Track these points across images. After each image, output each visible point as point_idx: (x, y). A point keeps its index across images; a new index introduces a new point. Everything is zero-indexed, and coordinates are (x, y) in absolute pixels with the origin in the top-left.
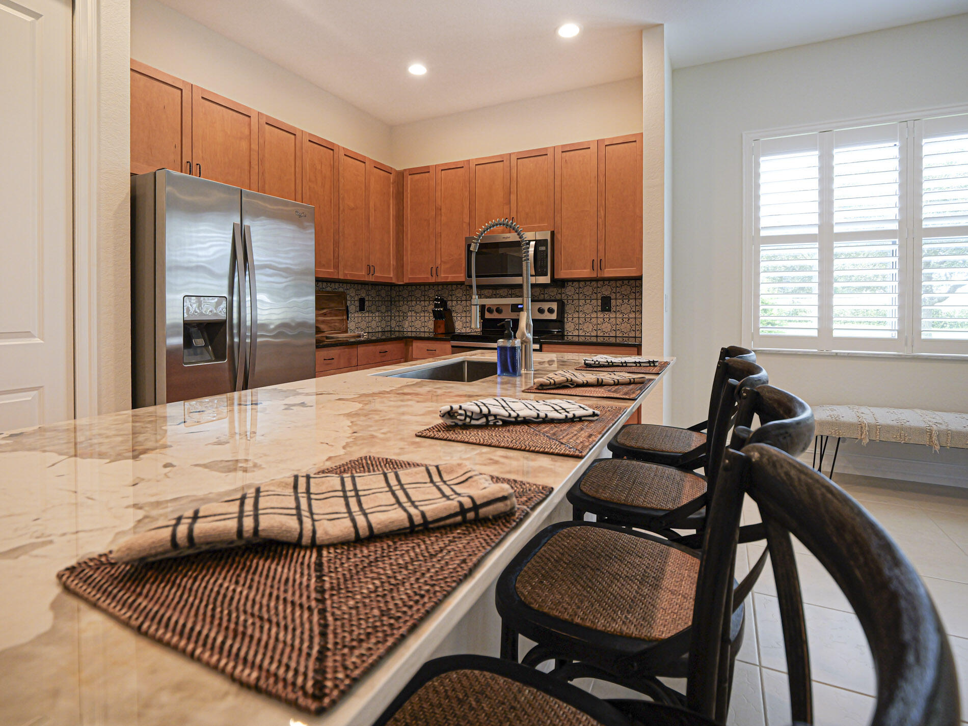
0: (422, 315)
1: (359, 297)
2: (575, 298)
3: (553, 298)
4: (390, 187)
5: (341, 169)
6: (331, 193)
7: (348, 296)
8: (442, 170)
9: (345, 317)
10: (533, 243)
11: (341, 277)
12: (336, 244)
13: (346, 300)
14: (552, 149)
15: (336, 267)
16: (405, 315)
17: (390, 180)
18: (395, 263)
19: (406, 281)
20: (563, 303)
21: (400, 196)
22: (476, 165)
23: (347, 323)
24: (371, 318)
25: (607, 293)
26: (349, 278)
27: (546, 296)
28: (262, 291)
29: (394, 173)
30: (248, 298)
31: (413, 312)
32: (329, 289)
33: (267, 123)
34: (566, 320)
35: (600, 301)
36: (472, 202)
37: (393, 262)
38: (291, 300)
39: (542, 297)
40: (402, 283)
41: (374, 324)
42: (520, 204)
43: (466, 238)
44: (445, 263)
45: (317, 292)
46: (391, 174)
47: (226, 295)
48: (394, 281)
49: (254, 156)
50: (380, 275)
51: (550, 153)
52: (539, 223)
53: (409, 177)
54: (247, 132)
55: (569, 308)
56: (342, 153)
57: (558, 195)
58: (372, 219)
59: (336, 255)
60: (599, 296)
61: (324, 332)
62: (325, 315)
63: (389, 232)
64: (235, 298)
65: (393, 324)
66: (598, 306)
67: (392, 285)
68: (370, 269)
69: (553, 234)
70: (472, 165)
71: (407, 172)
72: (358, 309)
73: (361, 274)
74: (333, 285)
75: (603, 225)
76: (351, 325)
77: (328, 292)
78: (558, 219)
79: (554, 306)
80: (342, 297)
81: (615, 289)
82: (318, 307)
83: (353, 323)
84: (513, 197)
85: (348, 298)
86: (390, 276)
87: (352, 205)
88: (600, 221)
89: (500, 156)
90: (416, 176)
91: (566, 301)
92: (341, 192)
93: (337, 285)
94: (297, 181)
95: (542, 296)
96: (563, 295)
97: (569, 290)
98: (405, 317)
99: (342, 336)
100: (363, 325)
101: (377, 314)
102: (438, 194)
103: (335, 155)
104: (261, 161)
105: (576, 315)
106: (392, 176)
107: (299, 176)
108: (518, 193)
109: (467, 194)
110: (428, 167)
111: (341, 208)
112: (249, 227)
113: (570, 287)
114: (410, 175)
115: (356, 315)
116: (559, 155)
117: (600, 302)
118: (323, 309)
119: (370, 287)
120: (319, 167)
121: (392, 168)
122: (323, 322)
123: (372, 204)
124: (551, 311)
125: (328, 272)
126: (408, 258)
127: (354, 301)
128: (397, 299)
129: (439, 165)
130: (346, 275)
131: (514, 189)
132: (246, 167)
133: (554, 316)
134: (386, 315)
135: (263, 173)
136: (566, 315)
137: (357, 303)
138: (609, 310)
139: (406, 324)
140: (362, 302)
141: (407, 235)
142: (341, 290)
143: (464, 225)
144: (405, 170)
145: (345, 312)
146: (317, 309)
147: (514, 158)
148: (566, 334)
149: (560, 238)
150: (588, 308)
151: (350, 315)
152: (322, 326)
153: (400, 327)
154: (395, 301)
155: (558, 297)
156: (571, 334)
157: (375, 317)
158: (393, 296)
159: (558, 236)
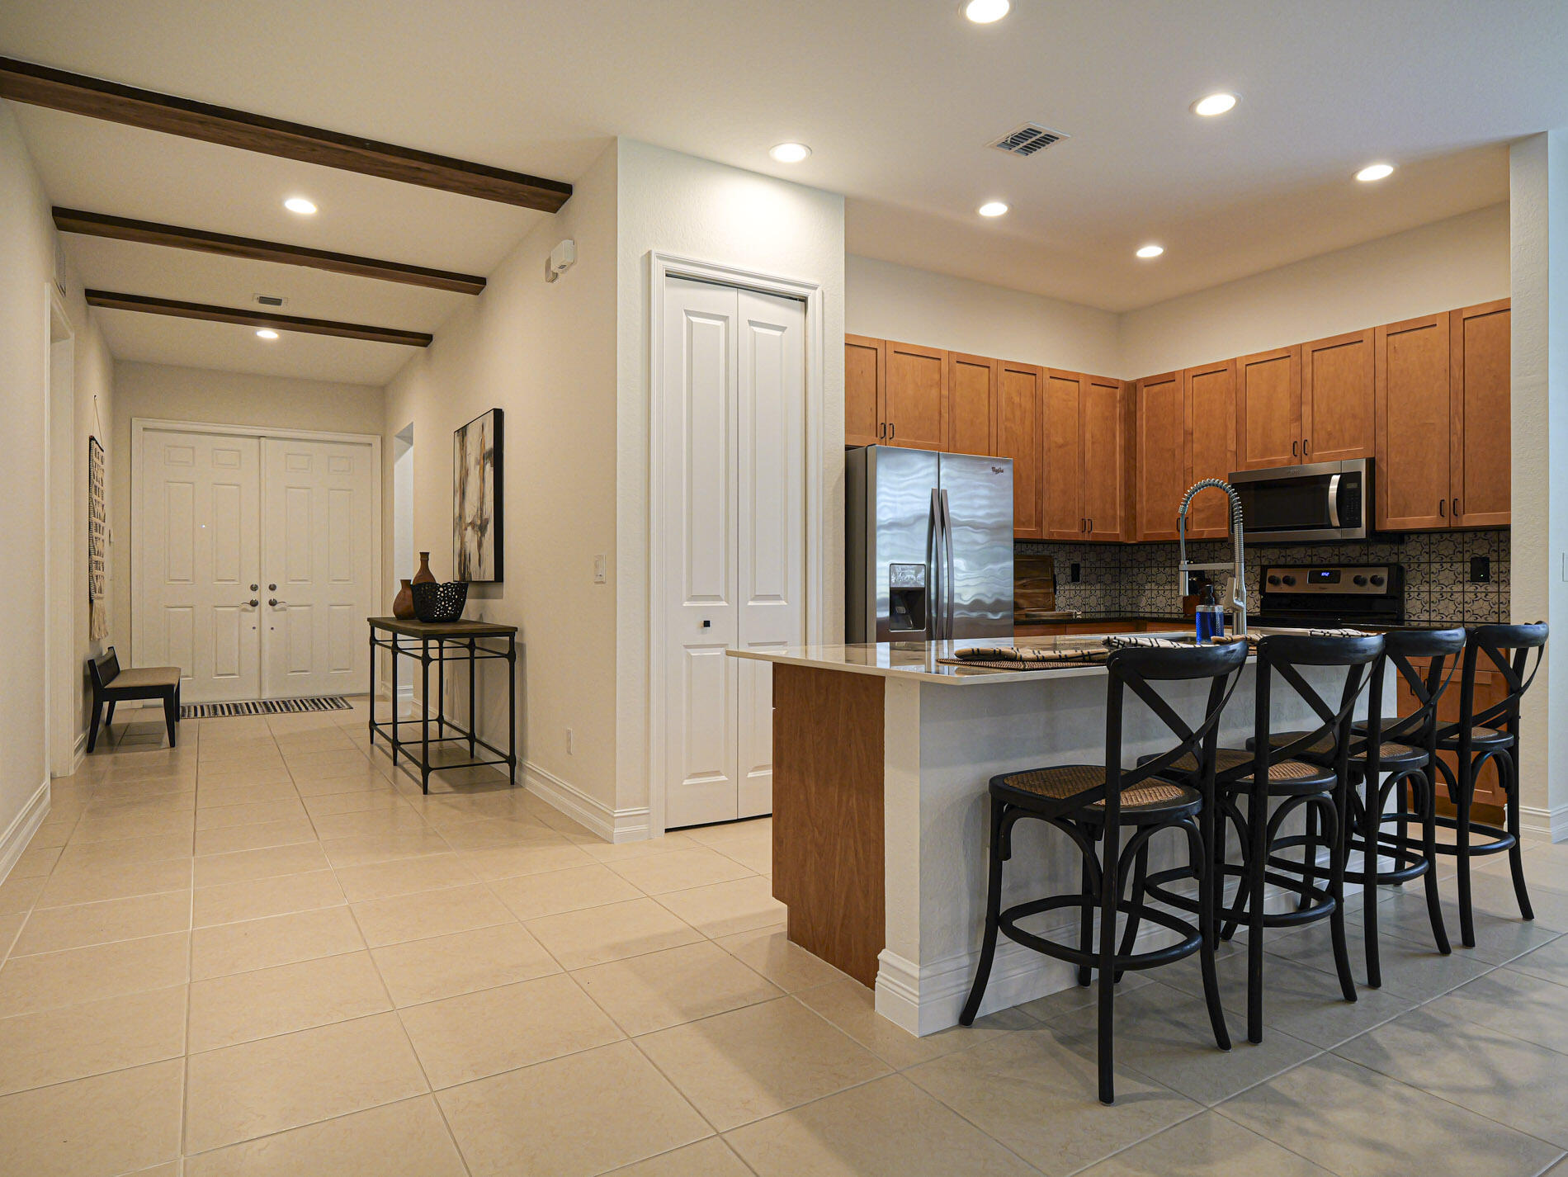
0: (1166, 587)
1: (1072, 562)
2: (1422, 560)
3: (1382, 561)
4: (1115, 407)
5: (1045, 396)
6: (1032, 430)
7: (1056, 562)
8: (1193, 376)
9: (1051, 590)
10: (1336, 478)
11: (1045, 537)
12: (1039, 494)
13: (1053, 567)
14: (1371, 334)
15: (1039, 524)
16: (1141, 588)
17: (1116, 397)
18: (1123, 514)
19: (1140, 538)
20: (1401, 569)
21: (1130, 418)
22: (1247, 365)
23: (1054, 599)
24: (1088, 592)
25: (1481, 552)
26: (1056, 537)
27: (1371, 557)
28: (959, 556)
29: (1120, 385)
30: (945, 566)
31: (1153, 584)
32: (1029, 552)
33: (958, 362)
34: (1406, 595)
35: (1469, 564)
36: (1240, 420)
37: (1120, 512)
38: (988, 567)
39: (1363, 560)
40: (1134, 542)
41: (1093, 601)
42: (1317, 419)
43: (1230, 475)
44: (1198, 510)
45: (1016, 557)
46: (1117, 388)
47: (924, 562)
48: (1121, 539)
49: (945, 403)
50: (1099, 531)
51: (1368, 340)
52: (1350, 446)
53: (1145, 390)
54: (937, 377)
55: (1413, 577)
56: (1047, 375)
57: (1381, 402)
58: (1088, 456)
59: (1039, 507)
60: (1467, 556)
61: (1023, 608)
62: (1024, 586)
63: (1114, 471)
64: (933, 566)
65: (1124, 601)
66: (1464, 572)
67: (1120, 545)
68: (1085, 524)
69: (1371, 463)
70: (1241, 366)
71: (1142, 384)
72: (1069, 579)
73: (1073, 532)
74: (1035, 546)
75: (1459, 445)
76: (1060, 601)
77: (1030, 557)
78: (1381, 440)
79: (1383, 574)
80: (1046, 563)
81: (1496, 544)
82: (1017, 576)
83: (1061, 599)
84: (1306, 410)
85: (1056, 564)
86: (1117, 532)
87: (1060, 441)
88: (1454, 439)
89: (1286, 349)
90: (1155, 387)
91: (1406, 566)
92: (1045, 426)
93: (1041, 546)
94: (992, 423)
95: (1365, 558)
96: (1402, 556)
97: (1412, 548)
98: (1141, 591)
99: (1047, 615)
100: (1077, 601)
101: (1098, 586)
102: (1188, 411)
103: (1038, 381)
104: (951, 408)
105: (1425, 588)
106: (1118, 393)
107: (993, 416)
108: (1315, 402)
109: (1232, 409)
110: (1173, 373)
111: (1046, 449)
112: (946, 491)
113: (1414, 543)
114: (1145, 386)
115: (1067, 587)
116: (1381, 341)
117: (1468, 567)
118: (1023, 578)
119: (1088, 548)
120: (1017, 400)
121: (1118, 380)
122: (1023, 596)
123: (1088, 436)
124: (1376, 581)
125: (1030, 531)
126: (1143, 505)
127: (1065, 568)
128: (1129, 564)
129: (1189, 370)
130: (1052, 533)
131: (1307, 397)
132: (937, 417)
133: (1382, 590)
134: (1113, 587)
135: (954, 422)
136: (1406, 588)
137: (1068, 571)
138: (1486, 579)
139: (1143, 602)
140: (1075, 569)
141: (1141, 472)
142: (1046, 553)
143: (1229, 455)
144: (1139, 380)
145: (1052, 583)
146: (1016, 579)
147: (1307, 350)
148: (1406, 617)
149: (1385, 469)
150: (1446, 576)
151: (1058, 588)
152: (1021, 601)
153: (1134, 606)
154: (1126, 568)
155: (1393, 559)
156: (1416, 619)
157: (1096, 590)
158: (1122, 560)
159: (1382, 466)
